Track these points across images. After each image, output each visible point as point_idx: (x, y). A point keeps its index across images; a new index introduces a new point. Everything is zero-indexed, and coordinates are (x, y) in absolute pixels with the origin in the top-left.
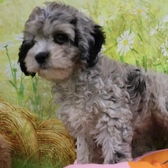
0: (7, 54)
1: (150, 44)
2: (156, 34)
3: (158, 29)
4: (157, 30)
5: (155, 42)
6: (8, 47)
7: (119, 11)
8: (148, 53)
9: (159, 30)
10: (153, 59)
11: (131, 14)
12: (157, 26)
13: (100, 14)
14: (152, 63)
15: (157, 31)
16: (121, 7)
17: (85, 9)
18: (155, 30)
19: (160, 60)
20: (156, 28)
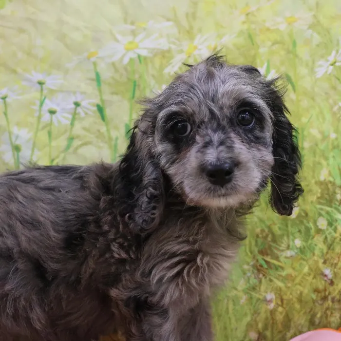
0: (5, 114)
1: (313, 99)
2: (330, 74)
3: (335, 63)
4: (332, 65)
5: (326, 93)
6: (7, 100)
7: (244, 23)
8: (307, 120)
9: (337, 64)
10: (319, 136)
11: (272, 28)
12: (334, 53)
13: (200, 31)
14: (317, 145)
15: (331, 67)
16: (247, 15)
17: (168, 20)
18: (329, 63)
19: (337, 139)
20: (331, 59)
